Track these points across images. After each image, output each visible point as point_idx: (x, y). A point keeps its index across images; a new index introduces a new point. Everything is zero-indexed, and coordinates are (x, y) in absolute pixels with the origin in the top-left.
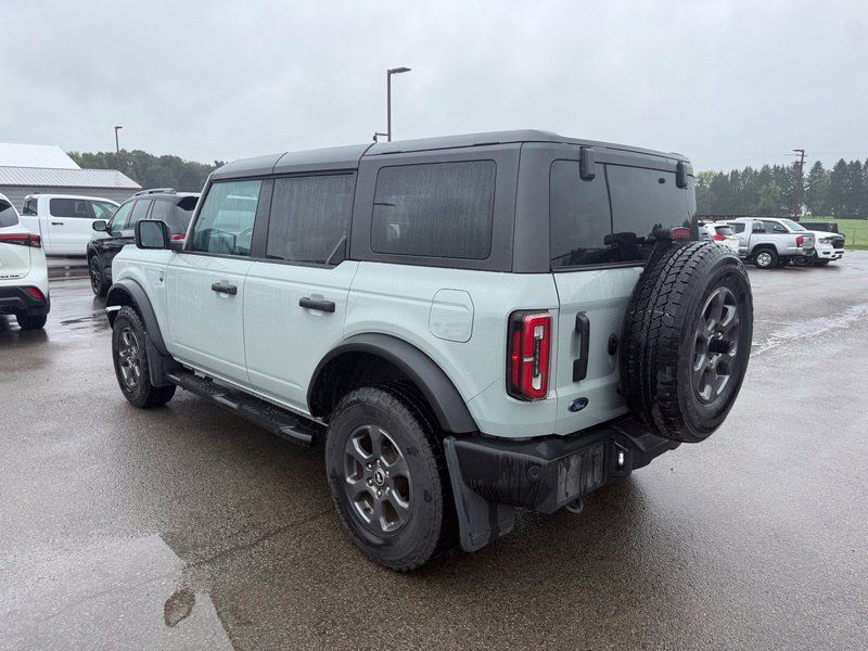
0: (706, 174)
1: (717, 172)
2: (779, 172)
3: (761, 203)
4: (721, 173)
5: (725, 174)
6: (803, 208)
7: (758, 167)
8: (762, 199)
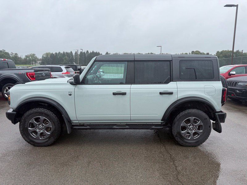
0: (48, 53)
1: (51, 53)
2: (67, 53)
3: (64, 62)
4: (52, 53)
5: (54, 53)
6: (74, 63)
7: (62, 52)
8: (64, 60)
